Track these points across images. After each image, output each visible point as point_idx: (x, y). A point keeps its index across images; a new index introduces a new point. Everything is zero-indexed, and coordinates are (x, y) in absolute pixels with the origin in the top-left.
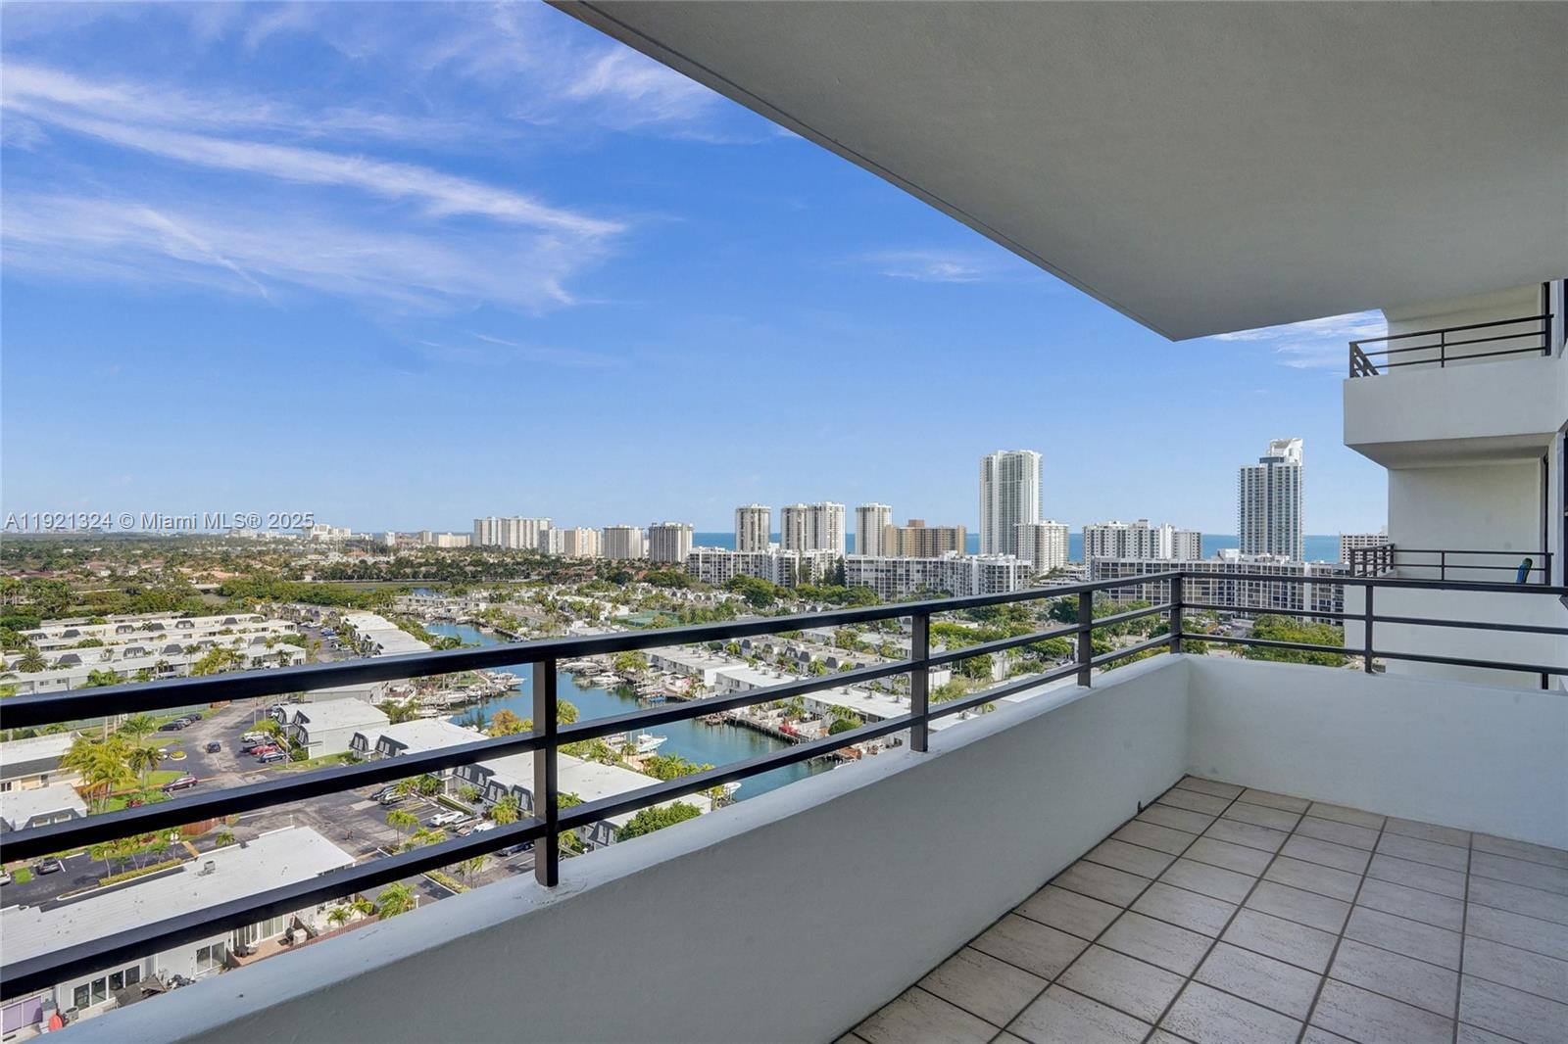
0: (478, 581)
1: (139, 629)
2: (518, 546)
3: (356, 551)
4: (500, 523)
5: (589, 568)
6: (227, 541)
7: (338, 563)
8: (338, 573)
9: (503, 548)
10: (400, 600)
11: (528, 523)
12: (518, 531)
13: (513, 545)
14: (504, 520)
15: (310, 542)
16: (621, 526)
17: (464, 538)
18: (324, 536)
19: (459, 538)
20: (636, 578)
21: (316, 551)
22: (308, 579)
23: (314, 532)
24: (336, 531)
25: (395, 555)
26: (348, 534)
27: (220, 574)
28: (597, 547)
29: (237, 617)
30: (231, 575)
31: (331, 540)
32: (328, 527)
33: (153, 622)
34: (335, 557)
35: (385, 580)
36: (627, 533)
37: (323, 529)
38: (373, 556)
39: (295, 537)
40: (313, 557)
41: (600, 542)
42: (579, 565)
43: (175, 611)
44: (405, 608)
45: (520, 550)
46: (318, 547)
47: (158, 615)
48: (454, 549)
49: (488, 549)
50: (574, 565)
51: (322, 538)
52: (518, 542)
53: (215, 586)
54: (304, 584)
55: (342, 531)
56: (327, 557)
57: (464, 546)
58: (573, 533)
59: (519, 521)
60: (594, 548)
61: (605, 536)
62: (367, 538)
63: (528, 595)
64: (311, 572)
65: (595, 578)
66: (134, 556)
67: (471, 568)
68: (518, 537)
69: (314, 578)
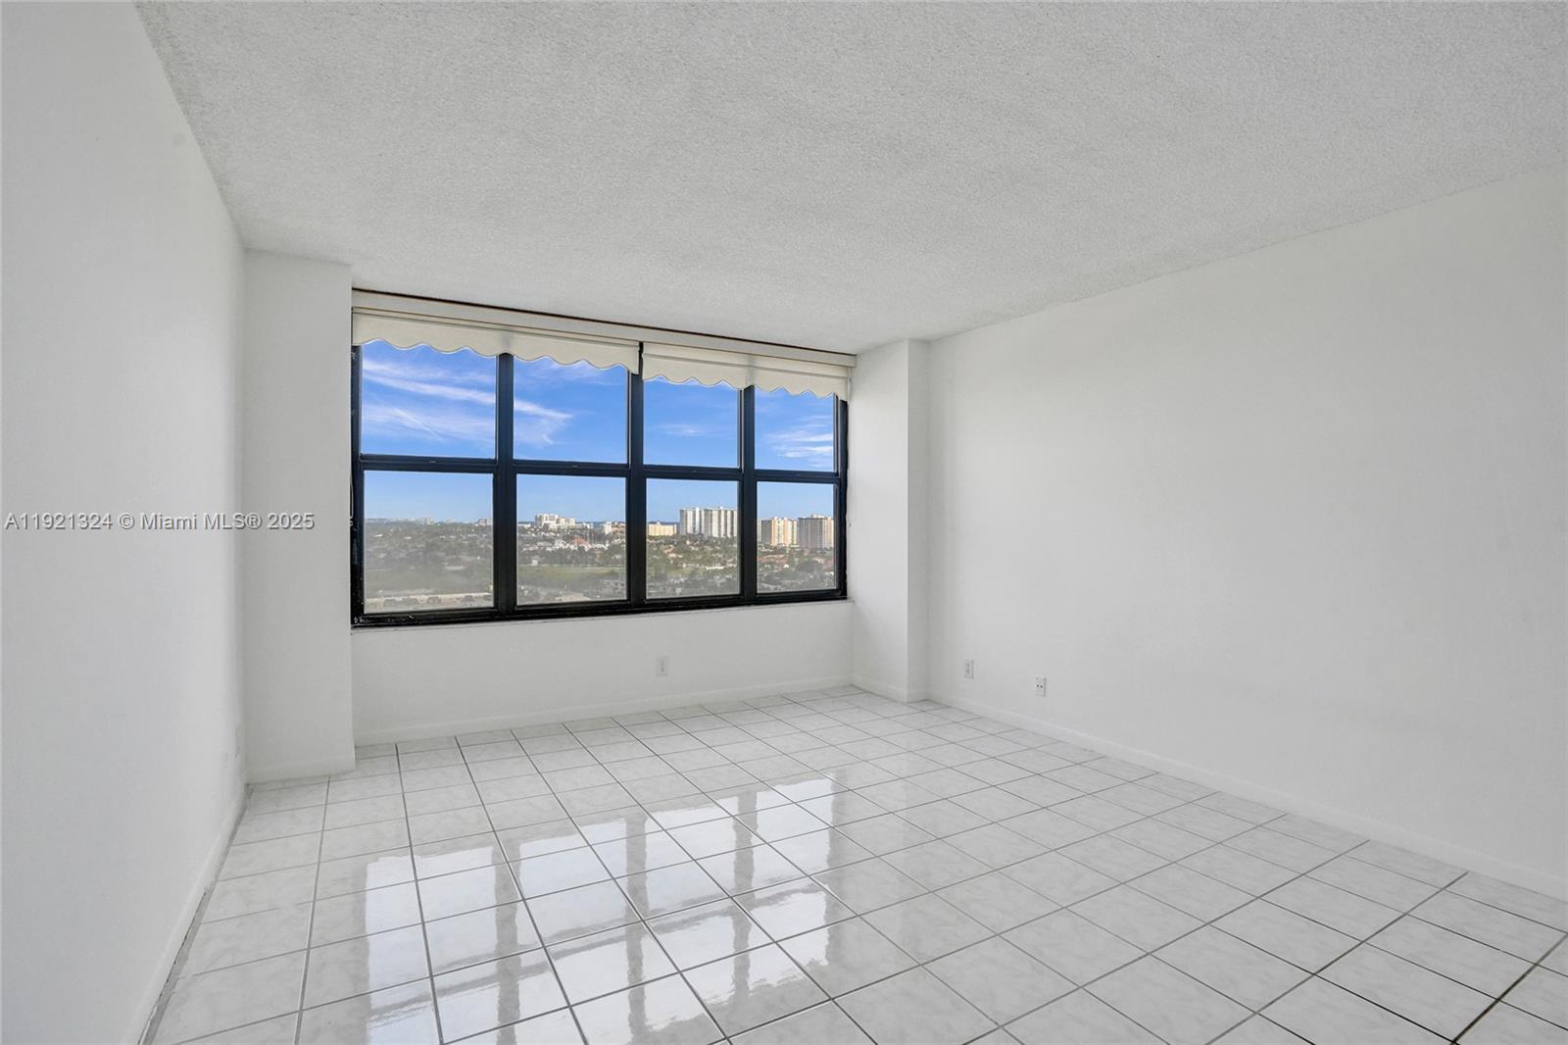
0: (677, 568)
1: (400, 602)
2: (720, 534)
3: (578, 539)
4: (703, 512)
5: (781, 556)
6: (476, 529)
7: (561, 549)
8: (560, 557)
9: (706, 537)
10: (608, 584)
11: (729, 513)
12: (719, 522)
13: (715, 534)
14: (706, 511)
15: (541, 530)
16: (815, 516)
17: (671, 527)
18: (553, 525)
19: (667, 527)
20: (825, 567)
21: (545, 539)
22: (535, 563)
23: (544, 522)
24: (562, 521)
25: (610, 542)
26: (572, 523)
27: (466, 558)
28: (793, 536)
29: (473, 595)
30: (473, 558)
31: (559, 529)
32: (557, 517)
33: (412, 597)
34: (560, 544)
35: (599, 565)
36: (821, 522)
37: (552, 519)
38: (591, 543)
39: (529, 526)
40: (541, 544)
41: (795, 531)
42: (772, 553)
43: (428, 588)
44: (611, 591)
45: (720, 539)
46: (547, 535)
47: (417, 591)
48: (662, 537)
49: (690, 537)
50: (768, 553)
51: (551, 527)
52: (720, 531)
53: (461, 568)
54: (531, 567)
55: (567, 521)
56: (553, 544)
57: (671, 534)
58: (770, 522)
59: (720, 511)
60: (790, 538)
61: (799, 525)
62: (588, 526)
63: (721, 581)
64: (537, 557)
65: (786, 566)
66: (405, 541)
67: (673, 555)
68: (720, 526)
69: (539, 563)
